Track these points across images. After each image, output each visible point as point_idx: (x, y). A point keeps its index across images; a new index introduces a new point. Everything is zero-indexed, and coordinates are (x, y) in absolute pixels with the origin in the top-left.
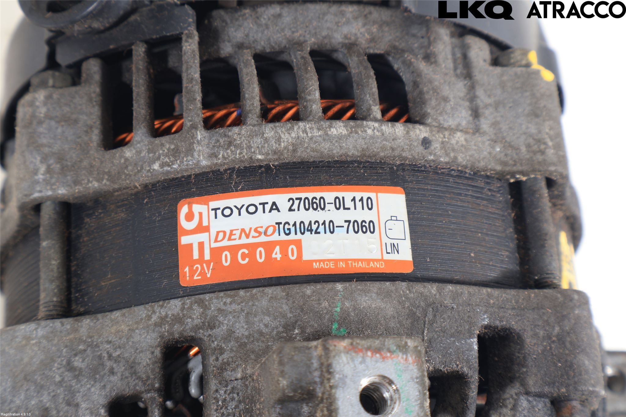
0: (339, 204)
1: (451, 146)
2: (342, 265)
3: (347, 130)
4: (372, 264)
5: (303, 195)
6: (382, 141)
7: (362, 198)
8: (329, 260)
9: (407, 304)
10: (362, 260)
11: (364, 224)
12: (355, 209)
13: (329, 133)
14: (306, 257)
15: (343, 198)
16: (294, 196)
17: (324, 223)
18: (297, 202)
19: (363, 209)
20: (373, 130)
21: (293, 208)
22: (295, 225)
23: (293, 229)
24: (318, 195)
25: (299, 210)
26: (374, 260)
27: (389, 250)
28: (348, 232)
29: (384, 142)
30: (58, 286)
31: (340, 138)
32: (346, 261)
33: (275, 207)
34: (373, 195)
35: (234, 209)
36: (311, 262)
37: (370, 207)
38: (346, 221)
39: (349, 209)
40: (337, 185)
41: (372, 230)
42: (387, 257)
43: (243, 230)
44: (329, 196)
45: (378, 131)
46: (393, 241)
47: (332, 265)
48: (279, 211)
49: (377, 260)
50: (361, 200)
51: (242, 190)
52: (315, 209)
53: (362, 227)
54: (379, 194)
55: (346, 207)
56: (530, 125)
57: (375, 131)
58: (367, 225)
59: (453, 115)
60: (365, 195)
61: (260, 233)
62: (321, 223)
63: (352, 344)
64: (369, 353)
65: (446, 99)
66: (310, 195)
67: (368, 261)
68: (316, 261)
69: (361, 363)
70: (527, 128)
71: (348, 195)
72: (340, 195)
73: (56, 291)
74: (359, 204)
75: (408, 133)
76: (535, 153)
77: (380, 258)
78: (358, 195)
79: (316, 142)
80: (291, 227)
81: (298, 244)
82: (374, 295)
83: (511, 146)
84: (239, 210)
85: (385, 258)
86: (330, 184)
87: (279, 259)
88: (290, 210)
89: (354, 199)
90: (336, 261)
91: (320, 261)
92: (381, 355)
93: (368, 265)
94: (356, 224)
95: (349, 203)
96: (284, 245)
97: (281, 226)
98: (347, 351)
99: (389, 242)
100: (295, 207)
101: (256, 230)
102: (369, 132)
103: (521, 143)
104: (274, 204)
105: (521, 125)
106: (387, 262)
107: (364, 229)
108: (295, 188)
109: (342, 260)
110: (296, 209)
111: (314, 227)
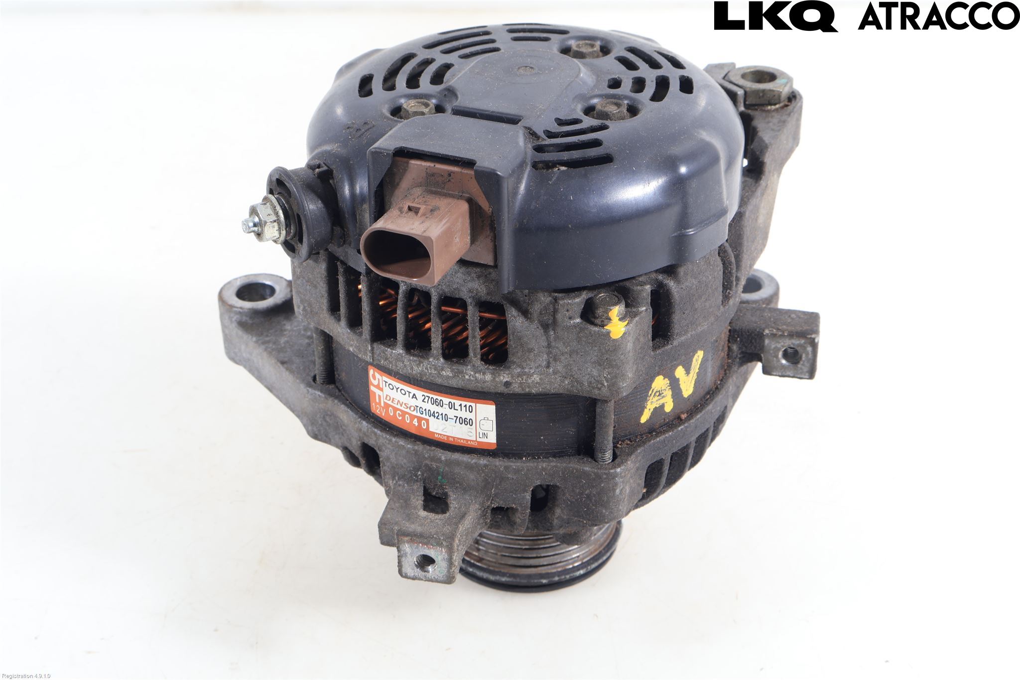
0: (452, 406)
1: (527, 385)
2: (451, 439)
3: (452, 374)
4: (469, 442)
5: (431, 396)
6: (475, 383)
7: (466, 405)
8: (444, 435)
9: (483, 475)
10: (463, 439)
11: (466, 420)
12: (461, 410)
13: (441, 373)
14: (431, 430)
15: (454, 403)
16: (426, 394)
17: (442, 414)
18: (427, 398)
19: (466, 411)
20: (470, 376)
21: (425, 400)
22: (425, 410)
23: (424, 412)
24: (439, 398)
25: (428, 403)
26: (471, 441)
27: (481, 436)
28: (456, 423)
29: (477, 384)
30: (323, 361)
31: (448, 377)
32: (454, 438)
33: (414, 396)
34: (473, 405)
35: (394, 388)
36: (434, 433)
37: (471, 411)
38: (455, 416)
39: (457, 410)
40: (451, 395)
41: (471, 424)
42: (479, 440)
43: (399, 401)
44: (446, 400)
45: (473, 377)
46: (484, 432)
47: (445, 438)
48: (417, 399)
49: (473, 441)
50: (466, 406)
51: (398, 378)
52: (438, 406)
53: (465, 421)
54: (477, 404)
55: (455, 408)
56: (593, 370)
57: (471, 377)
58: (468, 421)
59: (535, 360)
60: (468, 404)
61: (407, 407)
62: (440, 414)
63: (411, 539)
64: (421, 545)
65: (530, 350)
66: (435, 397)
67: (467, 440)
68: (437, 433)
69: (416, 548)
70: (591, 371)
71: (457, 403)
72: (453, 401)
73: (322, 364)
74: (464, 409)
75: (494, 378)
76: (593, 388)
77: (475, 440)
78: (464, 403)
79: (433, 377)
80: (423, 410)
81: (427, 421)
82: (463, 467)
83: (577, 382)
84: (397, 389)
85: (478, 440)
86: (447, 393)
87: (416, 425)
88: (423, 401)
89: (461, 405)
90: (448, 437)
91: (439, 434)
92: (427, 546)
93: (467, 442)
94: (461, 419)
95: (457, 407)
96: (420, 419)
97: (418, 408)
98: (408, 542)
99: (481, 432)
100: (426, 400)
101: (405, 404)
102: (467, 377)
103: (585, 380)
104: (414, 395)
105: (587, 368)
106: (479, 442)
107: (466, 423)
108: (425, 390)
109: (452, 437)
110: (427, 402)
111: (436, 415)
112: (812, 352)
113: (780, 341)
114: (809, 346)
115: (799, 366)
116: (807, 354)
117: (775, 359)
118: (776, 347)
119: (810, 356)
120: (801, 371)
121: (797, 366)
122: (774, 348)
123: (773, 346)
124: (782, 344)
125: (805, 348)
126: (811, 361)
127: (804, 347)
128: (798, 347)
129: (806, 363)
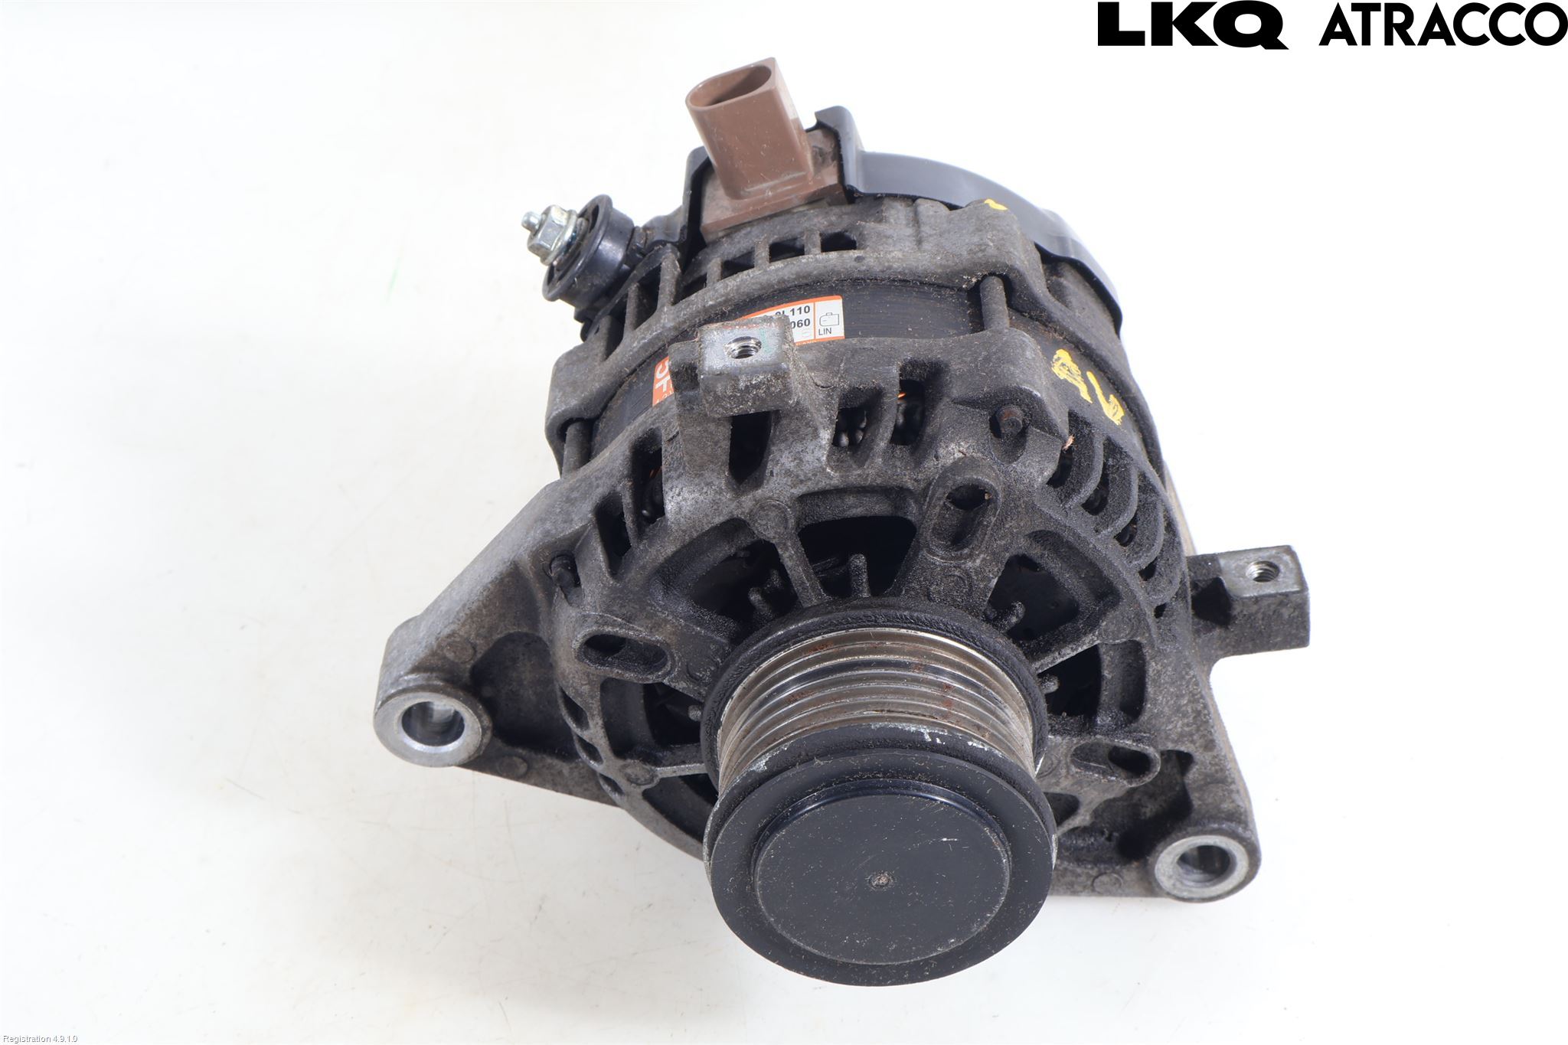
7: (801, 307)
27: (822, 332)
34: (811, 304)
37: (807, 311)
58: (803, 322)
60: (803, 306)
70: (970, 240)
74: (797, 312)
78: (796, 307)
83: (953, 254)
89: (793, 310)
105: (964, 240)
112: (1291, 560)
113: (1242, 558)
114: (1284, 554)
115: (1280, 580)
116: (1286, 565)
117: (1241, 579)
118: (1238, 565)
119: (1291, 565)
120: (1284, 585)
121: (1277, 581)
122: (1236, 568)
123: (1234, 565)
124: (1246, 560)
125: (1281, 559)
126: (1295, 571)
127: (1279, 557)
128: (1270, 558)
129: (1288, 574)
